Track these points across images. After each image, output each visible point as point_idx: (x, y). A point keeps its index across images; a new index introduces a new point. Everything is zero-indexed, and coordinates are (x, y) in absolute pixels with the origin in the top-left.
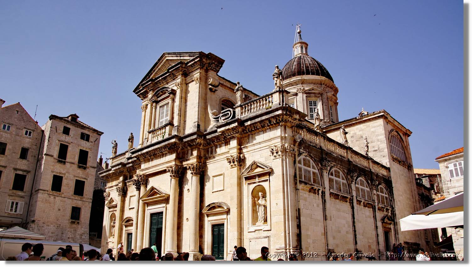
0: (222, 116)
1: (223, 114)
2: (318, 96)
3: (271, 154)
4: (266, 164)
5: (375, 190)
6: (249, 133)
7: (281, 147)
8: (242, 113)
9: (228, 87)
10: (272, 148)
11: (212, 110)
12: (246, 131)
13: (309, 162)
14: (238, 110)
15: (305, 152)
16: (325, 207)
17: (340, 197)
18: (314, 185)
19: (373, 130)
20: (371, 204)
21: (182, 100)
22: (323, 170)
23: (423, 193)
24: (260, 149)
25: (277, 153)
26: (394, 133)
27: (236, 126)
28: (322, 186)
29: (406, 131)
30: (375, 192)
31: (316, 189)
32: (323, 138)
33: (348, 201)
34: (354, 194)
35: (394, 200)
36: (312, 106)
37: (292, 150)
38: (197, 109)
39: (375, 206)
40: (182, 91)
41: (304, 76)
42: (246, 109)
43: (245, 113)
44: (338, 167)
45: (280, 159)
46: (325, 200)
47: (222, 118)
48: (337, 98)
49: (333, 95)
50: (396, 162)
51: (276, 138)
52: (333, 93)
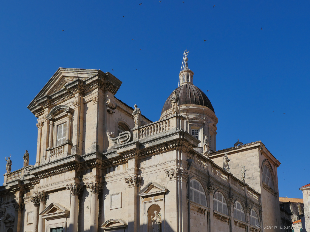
0: (120, 138)
1: (121, 136)
2: (200, 125)
3: (167, 176)
4: (162, 185)
5: (249, 212)
6: (146, 156)
7: (177, 170)
8: (139, 136)
9: (124, 110)
10: (168, 170)
11: (110, 132)
12: (144, 154)
13: (198, 185)
14: (136, 133)
15: (195, 175)
16: (209, 225)
17: (221, 217)
18: (202, 206)
19: (248, 159)
20: (245, 225)
21: (81, 120)
22: (209, 192)
23: (284, 218)
24: (156, 171)
25: (172, 175)
26: (266, 163)
27: (135, 149)
28: (207, 207)
29: (276, 162)
30: (248, 214)
31: (203, 210)
32: (210, 163)
33: (227, 222)
34: (232, 215)
35: (262, 222)
36: (194, 134)
37: (186, 173)
38: (96, 130)
39: (247, 227)
40: (79, 110)
41: (189, 105)
42: (144, 133)
43: (142, 137)
44: (221, 191)
45: (175, 181)
46: (210, 220)
47: (120, 140)
48: (216, 128)
49: (214, 125)
50: (266, 189)
51: (172, 161)
52: (214, 123)
